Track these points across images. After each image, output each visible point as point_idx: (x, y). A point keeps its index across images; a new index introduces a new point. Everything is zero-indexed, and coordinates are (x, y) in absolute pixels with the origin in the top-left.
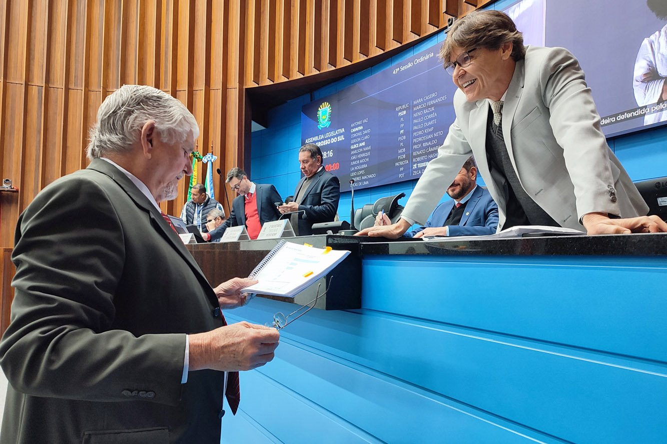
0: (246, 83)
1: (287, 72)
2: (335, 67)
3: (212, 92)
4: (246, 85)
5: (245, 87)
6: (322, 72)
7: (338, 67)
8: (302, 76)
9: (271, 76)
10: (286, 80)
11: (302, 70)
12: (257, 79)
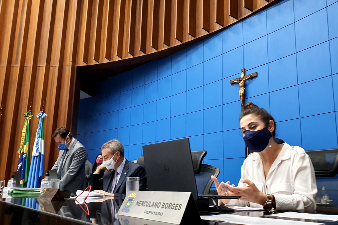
0: (77, 62)
1: (109, 55)
2: (145, 53)
3: (51, 68)
4: (77, 64)
5: (76, 65)
6: (135, 56)
7: (147, 53)
8: (120, 59)
9: (97, 58)
10: (108, 61)
11: (120, 54)
12: (86, 60)
